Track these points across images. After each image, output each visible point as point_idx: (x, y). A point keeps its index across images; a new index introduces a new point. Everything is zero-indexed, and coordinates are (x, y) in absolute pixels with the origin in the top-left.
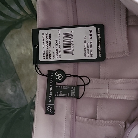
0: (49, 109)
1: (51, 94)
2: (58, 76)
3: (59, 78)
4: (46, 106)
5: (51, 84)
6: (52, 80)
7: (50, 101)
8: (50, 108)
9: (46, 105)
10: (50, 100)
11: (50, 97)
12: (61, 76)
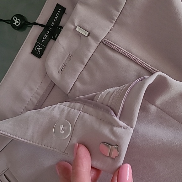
0: (38, 49)
1: (48, 33)
2: (16, 21)
3: (16, 24)
4: (36, 44)
5: (54, 22)
6: (57, 18)
7: (43, 41)
8: (40, 49)
9: (36, 42)
10: (44, 39)
11: (46, 36)
12: (19, 21)
